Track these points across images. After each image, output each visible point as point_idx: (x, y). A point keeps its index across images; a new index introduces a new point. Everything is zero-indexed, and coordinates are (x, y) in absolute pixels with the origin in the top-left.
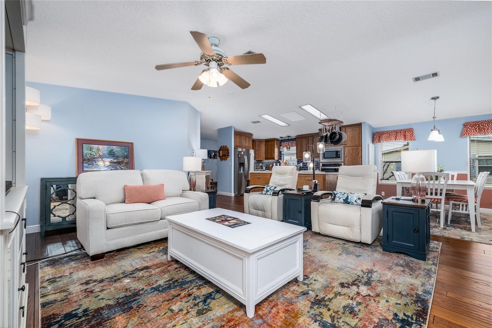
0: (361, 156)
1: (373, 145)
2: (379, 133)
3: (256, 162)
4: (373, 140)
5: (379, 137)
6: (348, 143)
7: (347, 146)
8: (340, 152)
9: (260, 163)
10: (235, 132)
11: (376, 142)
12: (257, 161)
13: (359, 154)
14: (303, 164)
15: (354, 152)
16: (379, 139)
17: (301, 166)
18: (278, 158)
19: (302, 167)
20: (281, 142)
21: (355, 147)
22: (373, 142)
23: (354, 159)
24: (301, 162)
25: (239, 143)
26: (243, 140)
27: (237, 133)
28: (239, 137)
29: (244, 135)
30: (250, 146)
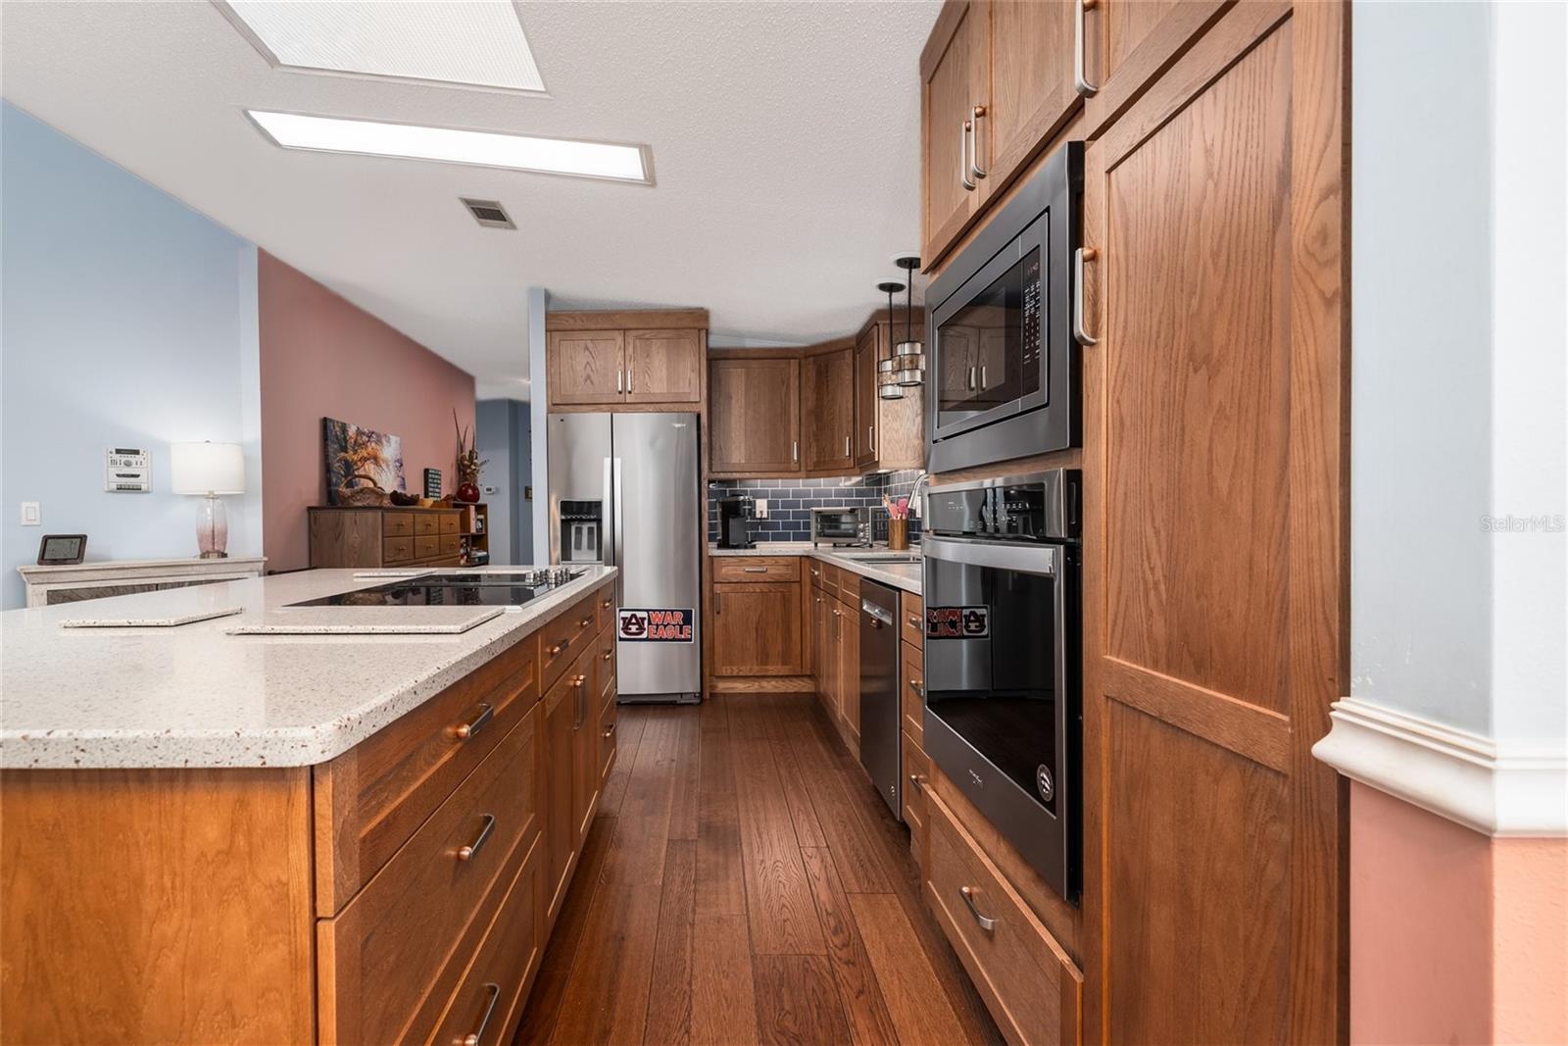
10: (551, 316)
25: (592, 382)
26: (620, 359)
27: (572, 321)
28: (587, 348)
29: (628, 326)
30: (681, 391)
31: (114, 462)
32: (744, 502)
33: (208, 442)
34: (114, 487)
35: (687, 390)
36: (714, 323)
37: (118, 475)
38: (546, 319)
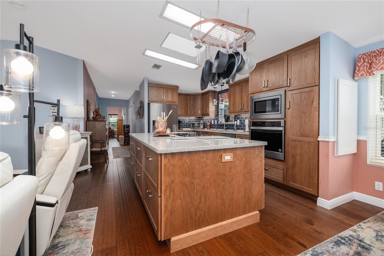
0: (318, 105)
1: (355, 84)
2: (369, 55)
3: (195, 120)
4: (354, 72)
5: (371, 64)
6: (292, 82)
7: (290, 88)
8: (279, 101)
9: (201, 120)
10: (149, 84)
11: (362, 75)
12: (197, 118)
13: (313, 102)
14: (240, 121)
15: (303, 98)
16: (370, 68)
17: (238, 124)
18: (216, 114)
19: (240, 126)
20: (218, 94)
21: (307, 90)
22: (353, 77)
23: (303, 112)
24: (238, 118)
25: (157, 97)
26: (162, 94)
27: (153, 85)
28: (156, 91)
29: (164, 87)
30: (173, 100)
31: (51, 109)
32: (181, 121)
33: (75, 105)
34: (51, 115)
35: (175, 100)
36: (180, 88)
37: (52, 112)
38: (148, 84)
